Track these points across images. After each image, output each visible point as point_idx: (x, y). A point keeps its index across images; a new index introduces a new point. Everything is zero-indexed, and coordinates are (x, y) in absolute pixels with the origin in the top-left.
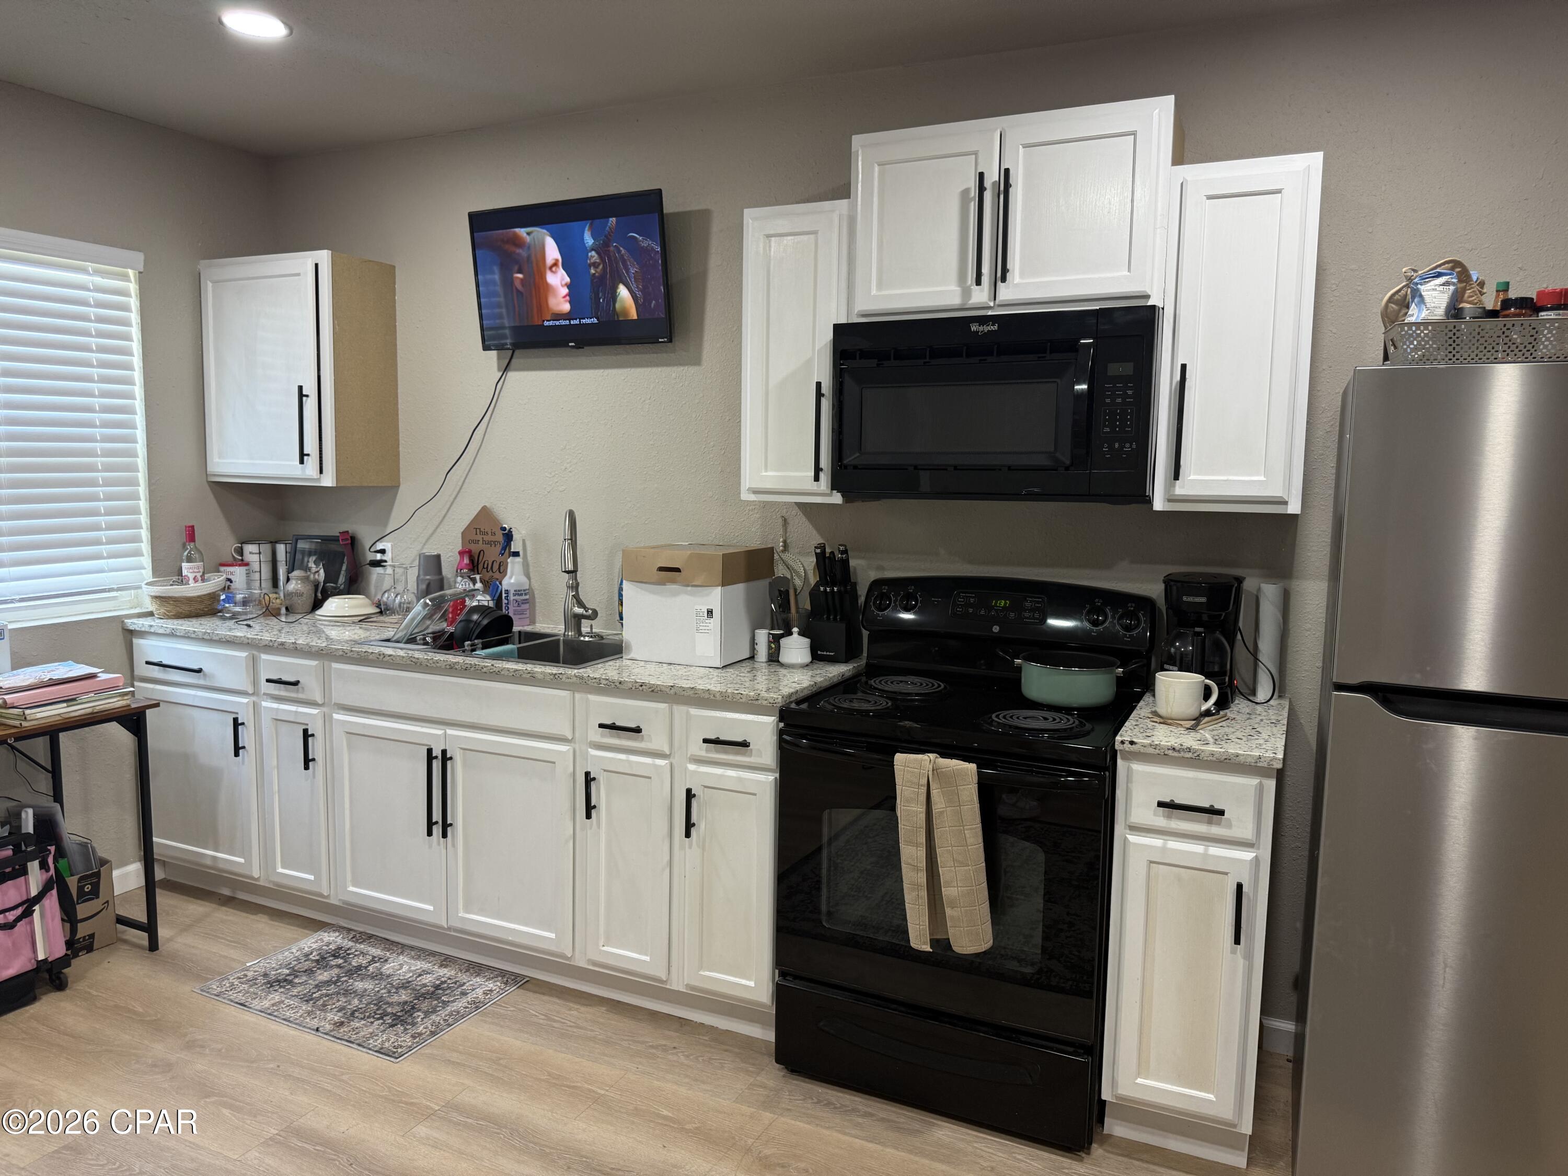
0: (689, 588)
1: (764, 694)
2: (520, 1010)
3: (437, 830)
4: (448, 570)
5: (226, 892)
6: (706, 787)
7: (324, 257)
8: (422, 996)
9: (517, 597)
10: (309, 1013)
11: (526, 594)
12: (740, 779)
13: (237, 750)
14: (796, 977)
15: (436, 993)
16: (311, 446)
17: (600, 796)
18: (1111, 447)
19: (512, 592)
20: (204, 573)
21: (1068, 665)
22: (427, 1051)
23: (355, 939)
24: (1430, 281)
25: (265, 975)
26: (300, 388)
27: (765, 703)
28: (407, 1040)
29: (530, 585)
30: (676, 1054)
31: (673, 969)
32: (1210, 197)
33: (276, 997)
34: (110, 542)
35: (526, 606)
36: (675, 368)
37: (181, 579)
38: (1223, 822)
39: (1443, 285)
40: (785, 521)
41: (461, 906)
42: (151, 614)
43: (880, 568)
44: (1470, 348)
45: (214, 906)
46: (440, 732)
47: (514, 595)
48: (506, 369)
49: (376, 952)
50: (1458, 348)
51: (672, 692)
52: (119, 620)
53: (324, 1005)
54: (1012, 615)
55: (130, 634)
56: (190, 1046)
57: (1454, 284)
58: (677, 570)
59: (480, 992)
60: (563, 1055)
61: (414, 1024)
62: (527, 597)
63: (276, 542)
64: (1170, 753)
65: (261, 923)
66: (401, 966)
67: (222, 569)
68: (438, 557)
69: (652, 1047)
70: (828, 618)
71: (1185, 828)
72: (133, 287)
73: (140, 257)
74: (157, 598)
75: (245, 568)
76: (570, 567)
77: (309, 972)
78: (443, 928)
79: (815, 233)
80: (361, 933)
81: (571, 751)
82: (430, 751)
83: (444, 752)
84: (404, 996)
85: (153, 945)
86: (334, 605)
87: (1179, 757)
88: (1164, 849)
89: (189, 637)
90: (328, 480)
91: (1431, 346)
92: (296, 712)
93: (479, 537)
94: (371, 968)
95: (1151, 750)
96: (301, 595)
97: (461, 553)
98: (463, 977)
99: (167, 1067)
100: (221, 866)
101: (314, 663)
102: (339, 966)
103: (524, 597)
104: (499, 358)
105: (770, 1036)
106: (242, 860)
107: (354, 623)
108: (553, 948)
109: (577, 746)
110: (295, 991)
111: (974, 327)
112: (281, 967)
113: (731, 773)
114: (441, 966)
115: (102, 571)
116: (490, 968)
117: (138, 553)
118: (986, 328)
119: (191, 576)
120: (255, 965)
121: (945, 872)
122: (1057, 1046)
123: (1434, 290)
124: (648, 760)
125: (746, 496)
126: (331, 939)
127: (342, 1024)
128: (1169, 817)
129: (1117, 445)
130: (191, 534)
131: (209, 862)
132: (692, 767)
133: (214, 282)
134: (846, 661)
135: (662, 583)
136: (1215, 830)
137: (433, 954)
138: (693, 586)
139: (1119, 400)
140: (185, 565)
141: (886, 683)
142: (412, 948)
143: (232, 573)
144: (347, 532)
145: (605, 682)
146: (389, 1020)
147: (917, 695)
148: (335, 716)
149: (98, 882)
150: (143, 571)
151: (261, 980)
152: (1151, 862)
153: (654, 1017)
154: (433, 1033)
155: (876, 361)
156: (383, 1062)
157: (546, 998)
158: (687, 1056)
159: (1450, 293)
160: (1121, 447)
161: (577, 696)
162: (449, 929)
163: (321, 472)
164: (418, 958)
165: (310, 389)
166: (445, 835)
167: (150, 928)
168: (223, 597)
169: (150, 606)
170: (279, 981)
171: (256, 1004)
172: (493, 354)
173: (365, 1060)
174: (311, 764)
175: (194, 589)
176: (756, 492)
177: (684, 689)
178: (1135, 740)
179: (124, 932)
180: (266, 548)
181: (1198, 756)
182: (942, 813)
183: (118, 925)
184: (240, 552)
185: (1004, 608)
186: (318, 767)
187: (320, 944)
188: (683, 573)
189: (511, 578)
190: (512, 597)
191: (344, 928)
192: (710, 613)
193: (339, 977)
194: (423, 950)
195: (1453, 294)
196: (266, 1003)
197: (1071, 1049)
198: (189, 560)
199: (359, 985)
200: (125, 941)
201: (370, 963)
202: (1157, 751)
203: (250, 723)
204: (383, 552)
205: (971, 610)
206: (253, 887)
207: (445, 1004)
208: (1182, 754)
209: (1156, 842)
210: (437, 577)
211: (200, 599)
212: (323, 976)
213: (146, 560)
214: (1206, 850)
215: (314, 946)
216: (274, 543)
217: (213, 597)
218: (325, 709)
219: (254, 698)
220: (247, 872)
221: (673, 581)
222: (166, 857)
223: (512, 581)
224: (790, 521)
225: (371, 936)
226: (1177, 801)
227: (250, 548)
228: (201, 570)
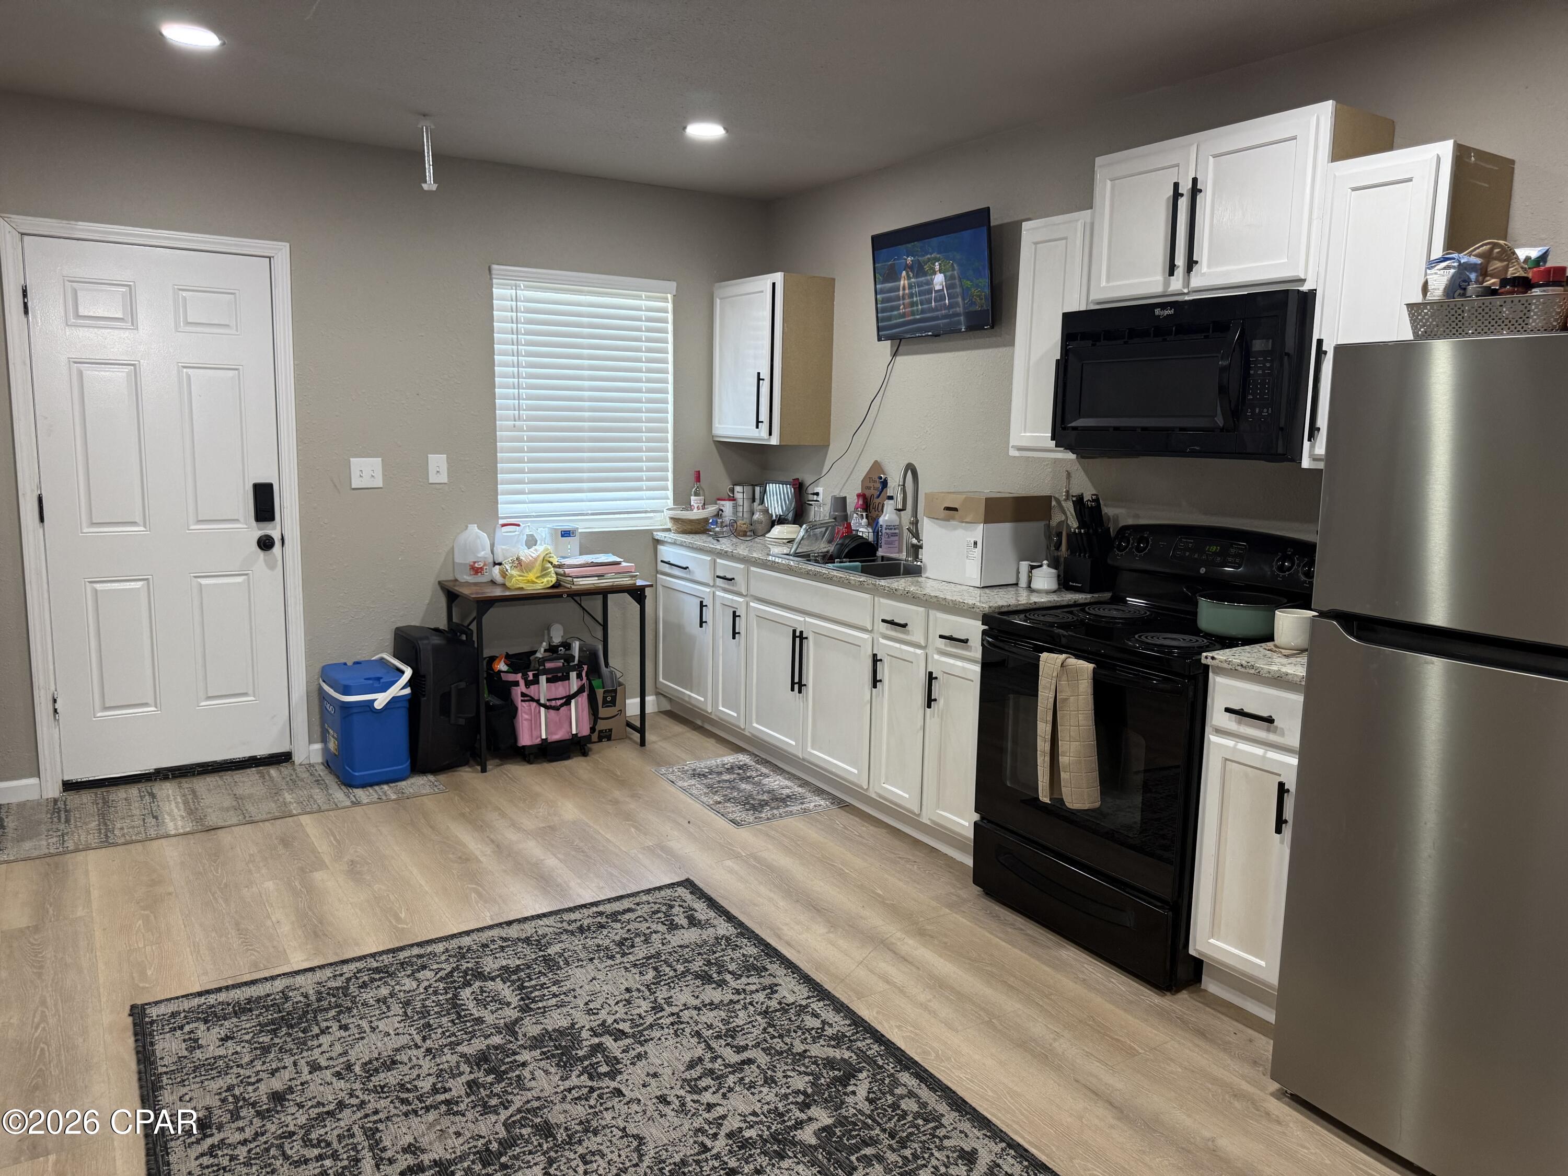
0: (964, 524)
1: (978, 604)
2: (830, 819)
3: (796, 687)
4: (850, 507)
5: (699, 722)
6: (945, 672)
7: (778, 277)
8: (775, 799)
9: (888, 531)
10: (705, 793)
11: (895, 529)
12: (963, 668)
13: (702, 623)
14: (989, 821)
15: (784, 800)
16: (764, 416)
17: (885, 672)
18: (1253, 412)
19: (884, 527)
20: (704, 504)
21: (1231, 600)
22: (759, 827)
23: (757, 762)
24: (1435, 266)
25: (694, 770)
26: (759, 374)
27: (978, 610)
28: (751, 819)
29: (900, 522)
30: (913, 865)
31: (924, 807)
32: (1354, 189)
33: (693, 782)
34: (648, 480)
35: (896, 538)
36: (1001, 349)
37: (689, 507)
38: (1272, 729)
39: (1445, 268)
40: (1069, 475)
41: (809, 744)
42: (669, 530)
43: (1137, 516)
44: (1470, 324)
45: (688, 729)
46: (802, 619)
47: (886, 529)
48: (895, 354)
49: (764, 770)
50: (1460, 324)
51: (925, 598)
52: (650, 532)
53: (716, 792)
54: (1219, 559)
55: (658, 542)
56: (634, 796)
57: (1454, 267)
58: (956, 509)
59: (813, 804)
60: (838, 848)
61: (760, 812)
62: (897, 531)
63: (756, 485)
64: (1239, 668)
65: (710, 743)
66: (775, 781)
67: (718, 502)
68: (845, 498)
69: (900, 858)
70: (1080, 555)
71: (1250, 733)
72: (670, 306)
73: (673, 285)
74: (675, 520)
75: (732, 502)
76: (900, 507)
77: (720, 773)
78: (799, 758)
79: (1066, 238)
80: (763, 759)
81: (870, 640)
82: (794, 631)
83: (801, 632)
84: (765, 797)
85: (643, 743)
86: (777, 530)
87: (1245, 673)
88: (1234, 749)
89: (682, 545)
90: (774, 441)
91: (1431, 323)
92: (732, 600)
93: (871, 485)
94: (756, 779)
95: (1225, 665)
96: (761, 523)
97: (858, 496)
98: (808, 795)
99: (616, 802)
100: (693, 702)
101: (742, 566)
102: (738, 774)
103: (893, 531)
104: (892, 346)
105: (969, 861)
106: (702, 699)
107: (784, 543)
108: (856, 781)
109: (875, 636)
110: (705, 782)
111: (1157, 312)
112: (706, 767)
113: (959, 663)
114: (800, 786)
115: (642, 499)
116: (828, 793)
117: (666, 489)
118: (1167, 312)
119: (696, 506)
120: (691, 764)
121: (1063, 745)
122: (1147, 898)
123: (1436, 273)
124: (911, 649)
125: (1013, 453)
126: (744, 759)
127: (720, 803)
128: (1239, 723)
129: (1257, 410)
130: (698, 478)
131: (687, 699)
132: (936, 657)
133: (721, 299)
134: (1090, 592)
135: (947, 519)
136: (1272, 737)
137: (799, 779)
138: (967, 522)
139: (1260, 372)
140: (693, 498)
141: (1099, 609)
142: (788, 773)
143: (723, 506)
144: (798, 479)
145: (887, 589)
146: (747, 807)
147: (1120, 618)
148: (752, 604)
149: (615, 696)
150: (668, 501)
151: (691, 772)
152: (1226, 759)
153: (916, 842)
154: (768, 819)
155: (1091, 342)
156: (731, 827)
157: (852, 817)
158: (920, 868)
159: (1451, 274)
160: (1261, 412)
161: (876, 599)
162: (804, 759)
163: (770, 434)
164: (789, 779)
165: (765, 375)
166: (800, 692)
167: (641, 730)
168: (711, 521)
169: (669, 525)
170: (700, 775)
171: (680, 783)
172: (888, 343)
173: (721, 822)
174: (737, 635)
175: (696, 514)
176: (1020, 449)
177: (931, 597)
178: (1215, 656)
179: (632, 734)
180: (748, 489)
181: (1259, 672)
182: (1066, 700)
183: (628, 728)
184: (732, 491)
185: (1215, 553)
186: (741, 638)
187: (736, 760)
188: (959, 512)
189: (885, 516)
190: (884, 531)
191: (753, 754)
192: (975, 543)
193: (735, 779)
194: (794, 775)
195: (1453, 276)
196: (686, 784)
197: (1159, 904)
198: (696, 494)
199: (743, 786)
200: (630, 739)
201: (757, 776)
202: (1230, 667)
203: (710, 606)
204: (817, 494)
205: (1187, 554)
206: (706, 718)
207: (787, 806)
208: (1248, 670)
209: (1229, 743)
210: (843, 514)
211: (698, 521)
212: (726, 777)
213: (670, 494)
214: (1265, 753)
215: (731, 761)
216: (754, 486)
217: (706, 520)
218: (748, 599)
219: (713, 589)
220: (703, 707)
221: (953, 518)
222: (673, 696)
223: (886, 518)
224: (1073, 475)
225: (768, 762)
226: (1246, 710)
227: (738, 489)
228: (703, 502)
